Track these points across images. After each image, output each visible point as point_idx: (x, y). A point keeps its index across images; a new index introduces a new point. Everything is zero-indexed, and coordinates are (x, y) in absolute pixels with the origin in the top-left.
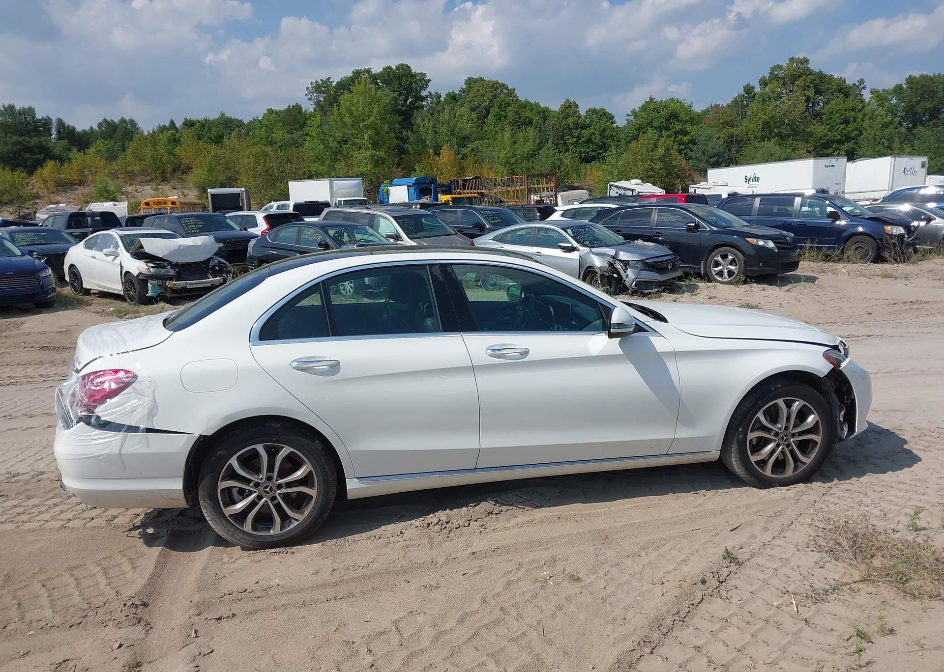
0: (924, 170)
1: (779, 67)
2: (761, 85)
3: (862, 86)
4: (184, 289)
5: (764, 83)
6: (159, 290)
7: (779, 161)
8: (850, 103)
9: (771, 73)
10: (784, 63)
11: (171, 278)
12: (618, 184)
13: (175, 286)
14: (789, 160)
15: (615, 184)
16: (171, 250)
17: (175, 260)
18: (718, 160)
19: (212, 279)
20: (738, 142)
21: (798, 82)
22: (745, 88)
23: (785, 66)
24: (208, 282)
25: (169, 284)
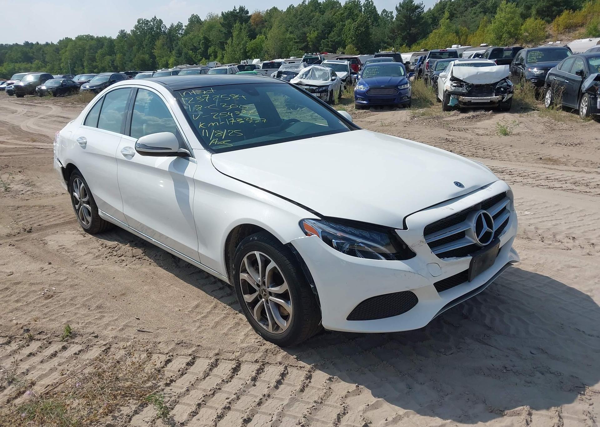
4: (470, 103)
6: (456, 102)
11: (463, 95)
13: (464, 100)
16: (470, 75)
17: (471, 82)
19: (495, 97)
24: (488, 99)
25: (461, 98)
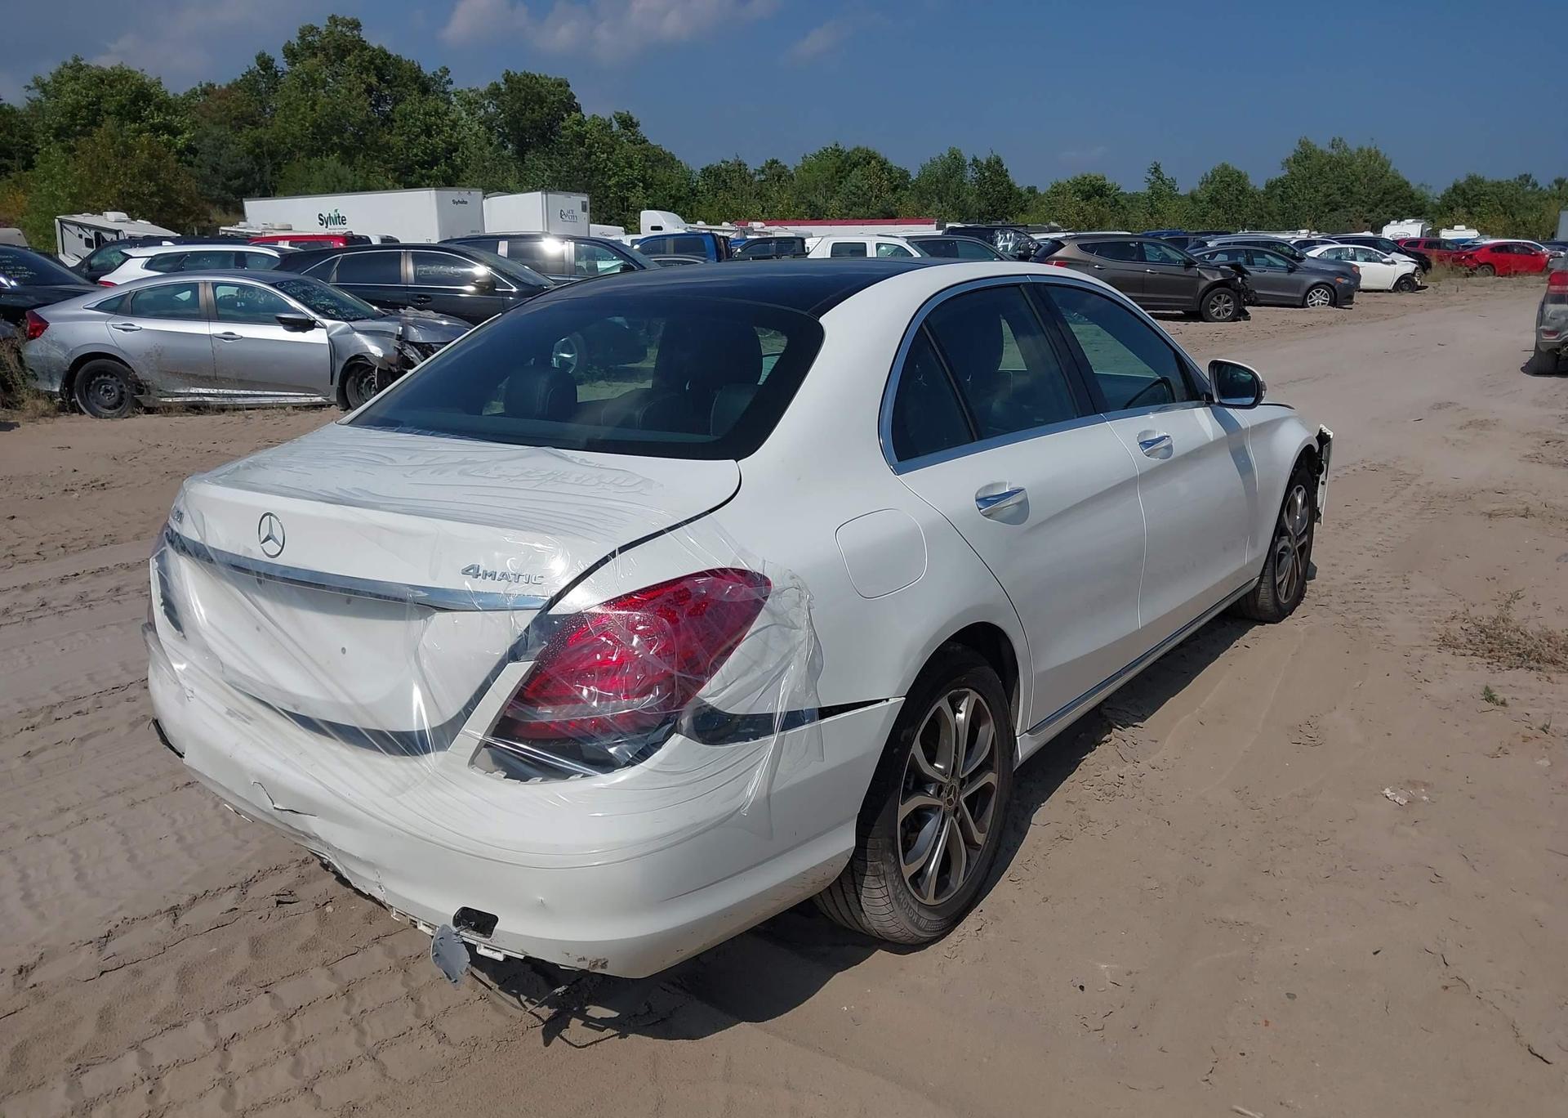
0: (586, 215)
1: (312, 29)
2: (286, 56)
3: (447, 78)
5: (291, 54)
7: (353, 191)
8: (431, 103)
9: (302, 37)
10: (322, 25)
12: (78, 218)
14: (369, 190)
15: (72, 219)
18: (244, 184)
20: (272, 155)
21: (348, 58)
22: (258, 58)
23: (323, 29)
